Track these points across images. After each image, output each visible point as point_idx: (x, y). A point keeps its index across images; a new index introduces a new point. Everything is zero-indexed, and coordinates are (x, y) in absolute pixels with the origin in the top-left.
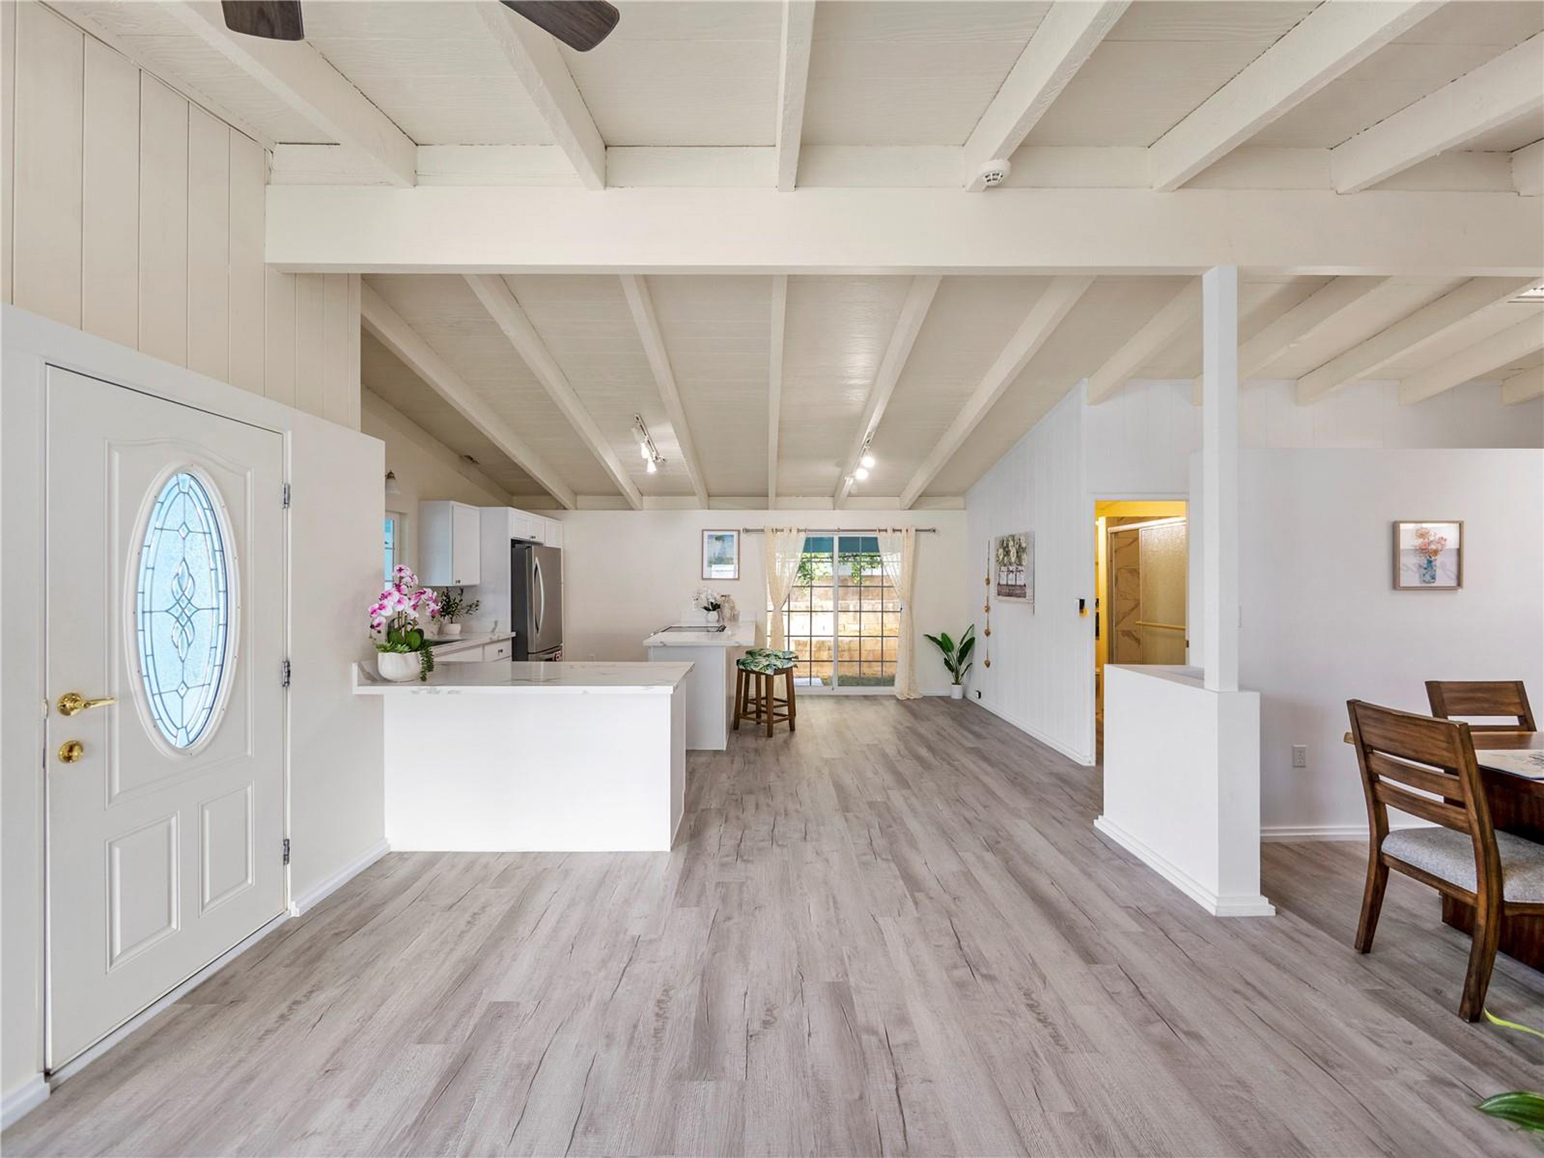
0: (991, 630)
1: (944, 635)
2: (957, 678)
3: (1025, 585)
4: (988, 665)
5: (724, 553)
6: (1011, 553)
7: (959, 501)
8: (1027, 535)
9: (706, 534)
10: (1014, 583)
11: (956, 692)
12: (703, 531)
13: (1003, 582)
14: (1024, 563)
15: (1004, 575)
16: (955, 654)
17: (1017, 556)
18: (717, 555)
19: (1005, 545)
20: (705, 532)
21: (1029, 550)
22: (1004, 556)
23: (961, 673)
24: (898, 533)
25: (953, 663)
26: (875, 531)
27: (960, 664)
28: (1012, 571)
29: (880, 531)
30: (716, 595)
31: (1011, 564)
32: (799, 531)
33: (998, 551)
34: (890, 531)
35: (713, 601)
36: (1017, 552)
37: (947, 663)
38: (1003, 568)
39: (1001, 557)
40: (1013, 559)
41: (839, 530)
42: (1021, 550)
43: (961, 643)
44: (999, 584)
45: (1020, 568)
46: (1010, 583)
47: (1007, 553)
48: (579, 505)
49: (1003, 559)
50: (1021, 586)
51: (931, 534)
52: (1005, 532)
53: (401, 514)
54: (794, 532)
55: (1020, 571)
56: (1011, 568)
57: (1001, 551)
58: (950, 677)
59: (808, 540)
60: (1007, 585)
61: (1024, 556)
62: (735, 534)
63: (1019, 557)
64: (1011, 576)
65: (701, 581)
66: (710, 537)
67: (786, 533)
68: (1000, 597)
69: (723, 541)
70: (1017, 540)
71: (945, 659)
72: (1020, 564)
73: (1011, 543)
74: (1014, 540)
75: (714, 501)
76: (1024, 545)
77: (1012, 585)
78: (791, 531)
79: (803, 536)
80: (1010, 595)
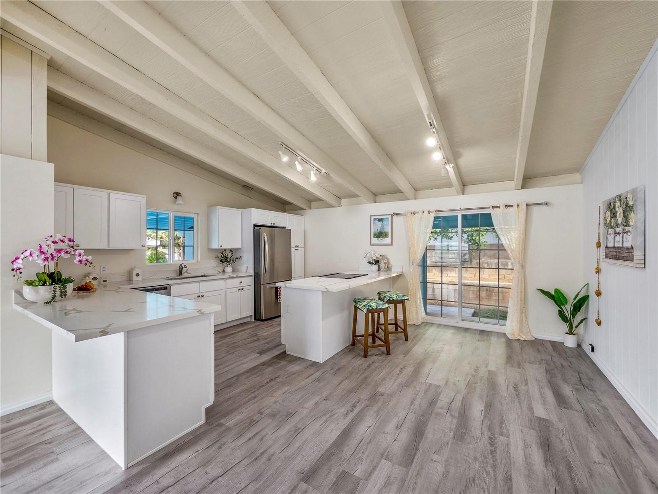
0: (602, 290)
1: (557, 291)
2: (571, 328)
3: (632, 248)
4: (599, 323)
5: (383, 229)
6: (618, 215)
7: (577, 176)
8: (634, 192)
9: (373, 218)
10: (620, 245)
11: (570, 342)
12: (371, 216)
13: (610, 245)
14: (631, 223)
15: (611, 238)
16: (568, 308)
17: (624, 216)
18: (379, 230)
19: (612, 207)
20: (372, 217)
21: (639, 207)
22: (611, 218)
23: (574, 326)
24: (511, 209)
25: (568, 314)
26: (489, 208)
27: (574, 317)
28: (619, 233)
29: (493, 207)
30: (376, 255)
31: (617, 225)
32: (429, 212)
33: (605, 214)
34: (502, 207)
35: (375, 258)
36: (624, 212)
37: (561, 314)
38: (610, 230)
39: (608, 220)
40: (620, 220)
41: (461, 210)
42: (628, 209)
43: (575, 299)
44: (606, 247)
45: (627, 228)
46: (617, 245)
47: (614, 215)
48: (312, 207)
49: (610, 221)
50: (627, 248)
51: (544, 207)
52: (611, 194)
53: (197, 214)
54: (426, 213)
55: (627, 232)
56: (618, 230)
57: (608, 213)
58: (565, 327)
59: (436, 218)
60: (614, 248)
61: (632, 215)
62: (389, 217)
63: (626, 217)
64: (618, 238)
65: (370, 246)
66: (375, 220)
67: (420, 214)
68: (608, 260)
69: (383, 221)
70: (623, 200)
71: (559, 311)
72: (627, 225)
73: (618, 204)
74: (620, 200)
75: (378, 198)
76: (631, 203)
77: (618, 248)
78: (423, 212)
79: (433, 215)
80: (617, 258)
